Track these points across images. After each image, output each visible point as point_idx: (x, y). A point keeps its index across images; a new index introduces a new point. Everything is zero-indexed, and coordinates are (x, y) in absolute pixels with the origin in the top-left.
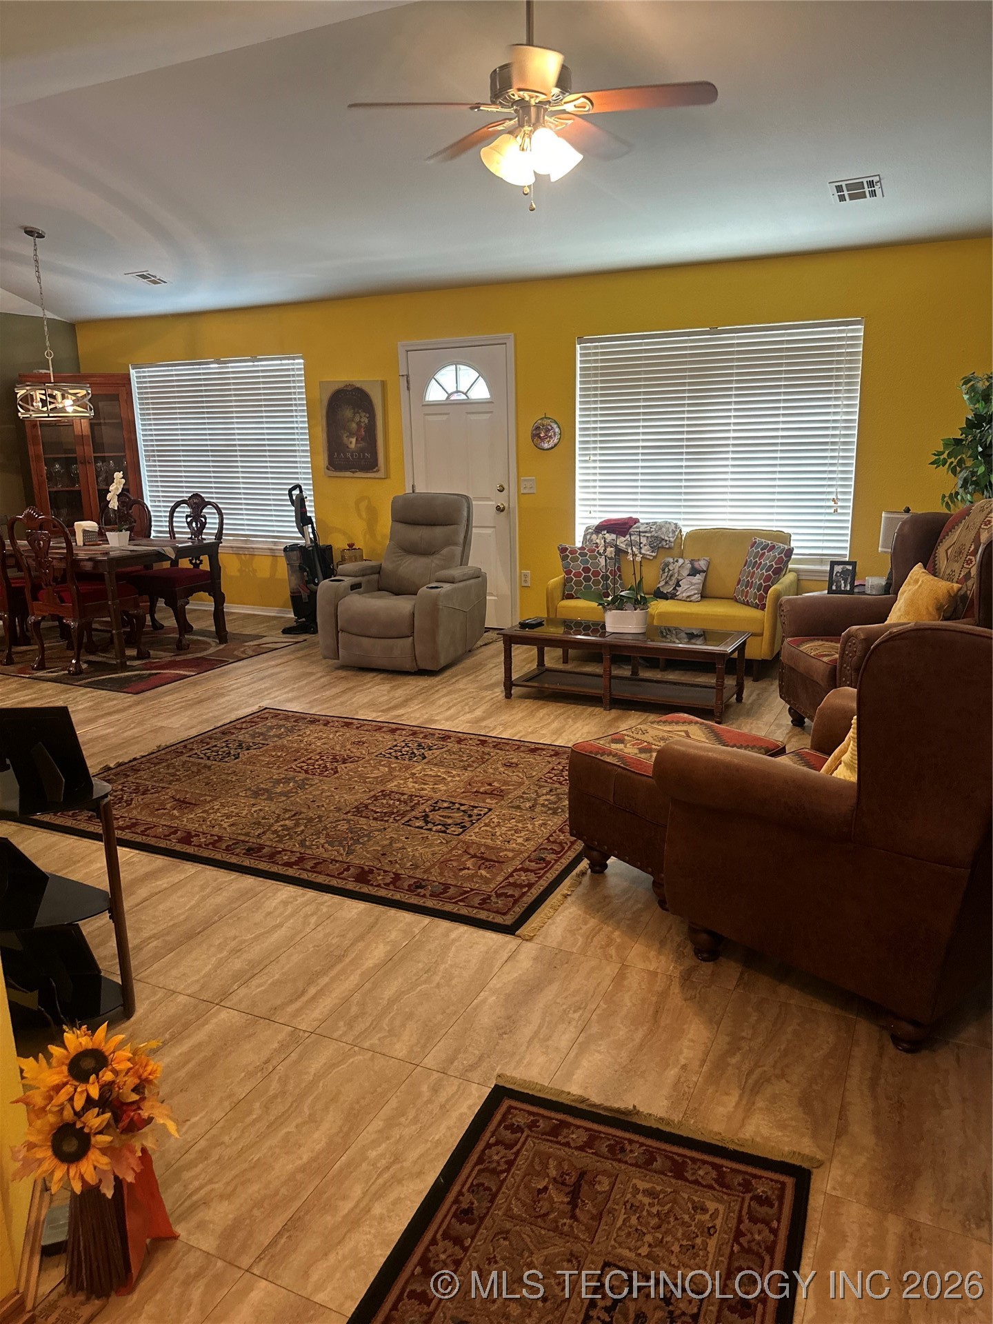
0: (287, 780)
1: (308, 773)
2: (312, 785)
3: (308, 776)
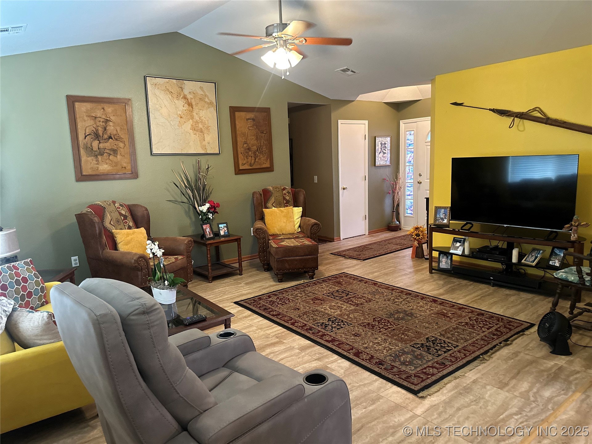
0: (398, 319)
1: (388, 320)
2: (386, 314)
3: (388, 319)
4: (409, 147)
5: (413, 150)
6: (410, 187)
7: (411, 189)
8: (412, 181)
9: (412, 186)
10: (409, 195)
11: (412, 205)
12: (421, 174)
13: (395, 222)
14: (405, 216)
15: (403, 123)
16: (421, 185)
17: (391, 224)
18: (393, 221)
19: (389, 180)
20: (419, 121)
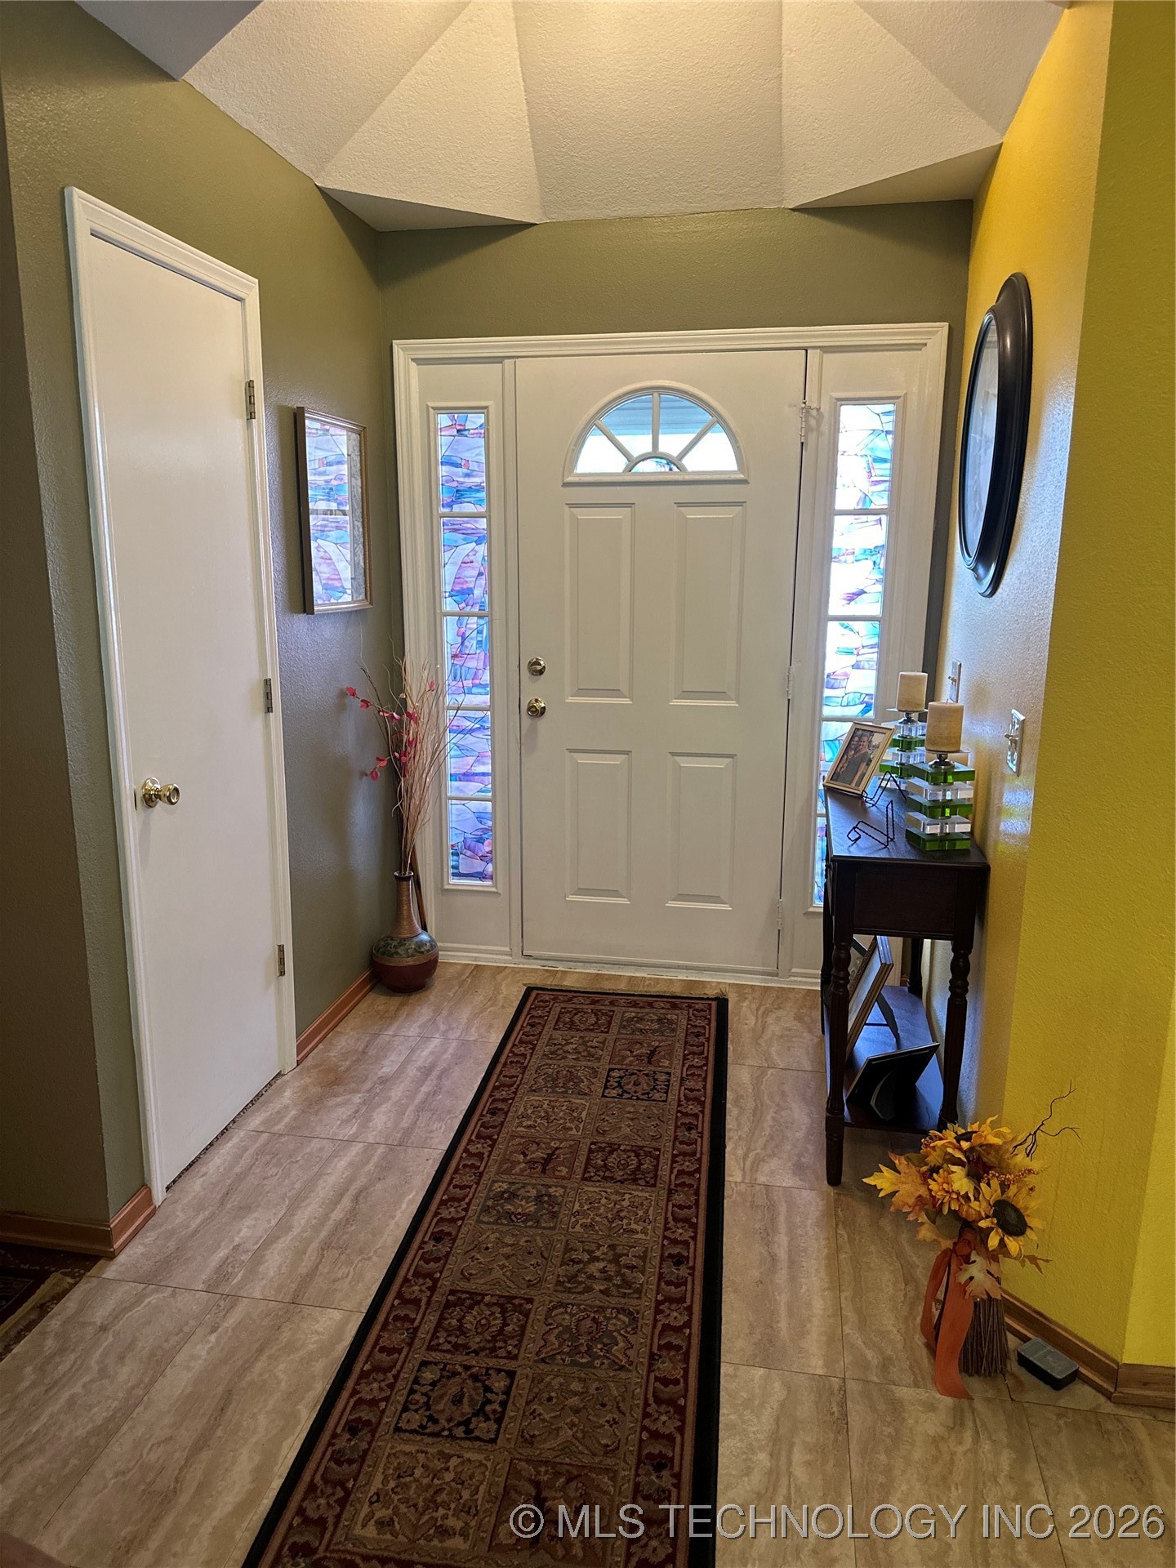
4: (456, 508)
5: (482, 524)
6: (471, 731)
7: (481, 743)
8: (485, 699)
9: (482, 728)
10: (467, 776)
11: (485, 831)
12: (540, 665)
13: (415, 940)
14: (446, 887)
15: (413, 357)
16: (542, 722)
17: (397, 953)
18: (403, 936)
19: (373, 700)
20: (518, 357)
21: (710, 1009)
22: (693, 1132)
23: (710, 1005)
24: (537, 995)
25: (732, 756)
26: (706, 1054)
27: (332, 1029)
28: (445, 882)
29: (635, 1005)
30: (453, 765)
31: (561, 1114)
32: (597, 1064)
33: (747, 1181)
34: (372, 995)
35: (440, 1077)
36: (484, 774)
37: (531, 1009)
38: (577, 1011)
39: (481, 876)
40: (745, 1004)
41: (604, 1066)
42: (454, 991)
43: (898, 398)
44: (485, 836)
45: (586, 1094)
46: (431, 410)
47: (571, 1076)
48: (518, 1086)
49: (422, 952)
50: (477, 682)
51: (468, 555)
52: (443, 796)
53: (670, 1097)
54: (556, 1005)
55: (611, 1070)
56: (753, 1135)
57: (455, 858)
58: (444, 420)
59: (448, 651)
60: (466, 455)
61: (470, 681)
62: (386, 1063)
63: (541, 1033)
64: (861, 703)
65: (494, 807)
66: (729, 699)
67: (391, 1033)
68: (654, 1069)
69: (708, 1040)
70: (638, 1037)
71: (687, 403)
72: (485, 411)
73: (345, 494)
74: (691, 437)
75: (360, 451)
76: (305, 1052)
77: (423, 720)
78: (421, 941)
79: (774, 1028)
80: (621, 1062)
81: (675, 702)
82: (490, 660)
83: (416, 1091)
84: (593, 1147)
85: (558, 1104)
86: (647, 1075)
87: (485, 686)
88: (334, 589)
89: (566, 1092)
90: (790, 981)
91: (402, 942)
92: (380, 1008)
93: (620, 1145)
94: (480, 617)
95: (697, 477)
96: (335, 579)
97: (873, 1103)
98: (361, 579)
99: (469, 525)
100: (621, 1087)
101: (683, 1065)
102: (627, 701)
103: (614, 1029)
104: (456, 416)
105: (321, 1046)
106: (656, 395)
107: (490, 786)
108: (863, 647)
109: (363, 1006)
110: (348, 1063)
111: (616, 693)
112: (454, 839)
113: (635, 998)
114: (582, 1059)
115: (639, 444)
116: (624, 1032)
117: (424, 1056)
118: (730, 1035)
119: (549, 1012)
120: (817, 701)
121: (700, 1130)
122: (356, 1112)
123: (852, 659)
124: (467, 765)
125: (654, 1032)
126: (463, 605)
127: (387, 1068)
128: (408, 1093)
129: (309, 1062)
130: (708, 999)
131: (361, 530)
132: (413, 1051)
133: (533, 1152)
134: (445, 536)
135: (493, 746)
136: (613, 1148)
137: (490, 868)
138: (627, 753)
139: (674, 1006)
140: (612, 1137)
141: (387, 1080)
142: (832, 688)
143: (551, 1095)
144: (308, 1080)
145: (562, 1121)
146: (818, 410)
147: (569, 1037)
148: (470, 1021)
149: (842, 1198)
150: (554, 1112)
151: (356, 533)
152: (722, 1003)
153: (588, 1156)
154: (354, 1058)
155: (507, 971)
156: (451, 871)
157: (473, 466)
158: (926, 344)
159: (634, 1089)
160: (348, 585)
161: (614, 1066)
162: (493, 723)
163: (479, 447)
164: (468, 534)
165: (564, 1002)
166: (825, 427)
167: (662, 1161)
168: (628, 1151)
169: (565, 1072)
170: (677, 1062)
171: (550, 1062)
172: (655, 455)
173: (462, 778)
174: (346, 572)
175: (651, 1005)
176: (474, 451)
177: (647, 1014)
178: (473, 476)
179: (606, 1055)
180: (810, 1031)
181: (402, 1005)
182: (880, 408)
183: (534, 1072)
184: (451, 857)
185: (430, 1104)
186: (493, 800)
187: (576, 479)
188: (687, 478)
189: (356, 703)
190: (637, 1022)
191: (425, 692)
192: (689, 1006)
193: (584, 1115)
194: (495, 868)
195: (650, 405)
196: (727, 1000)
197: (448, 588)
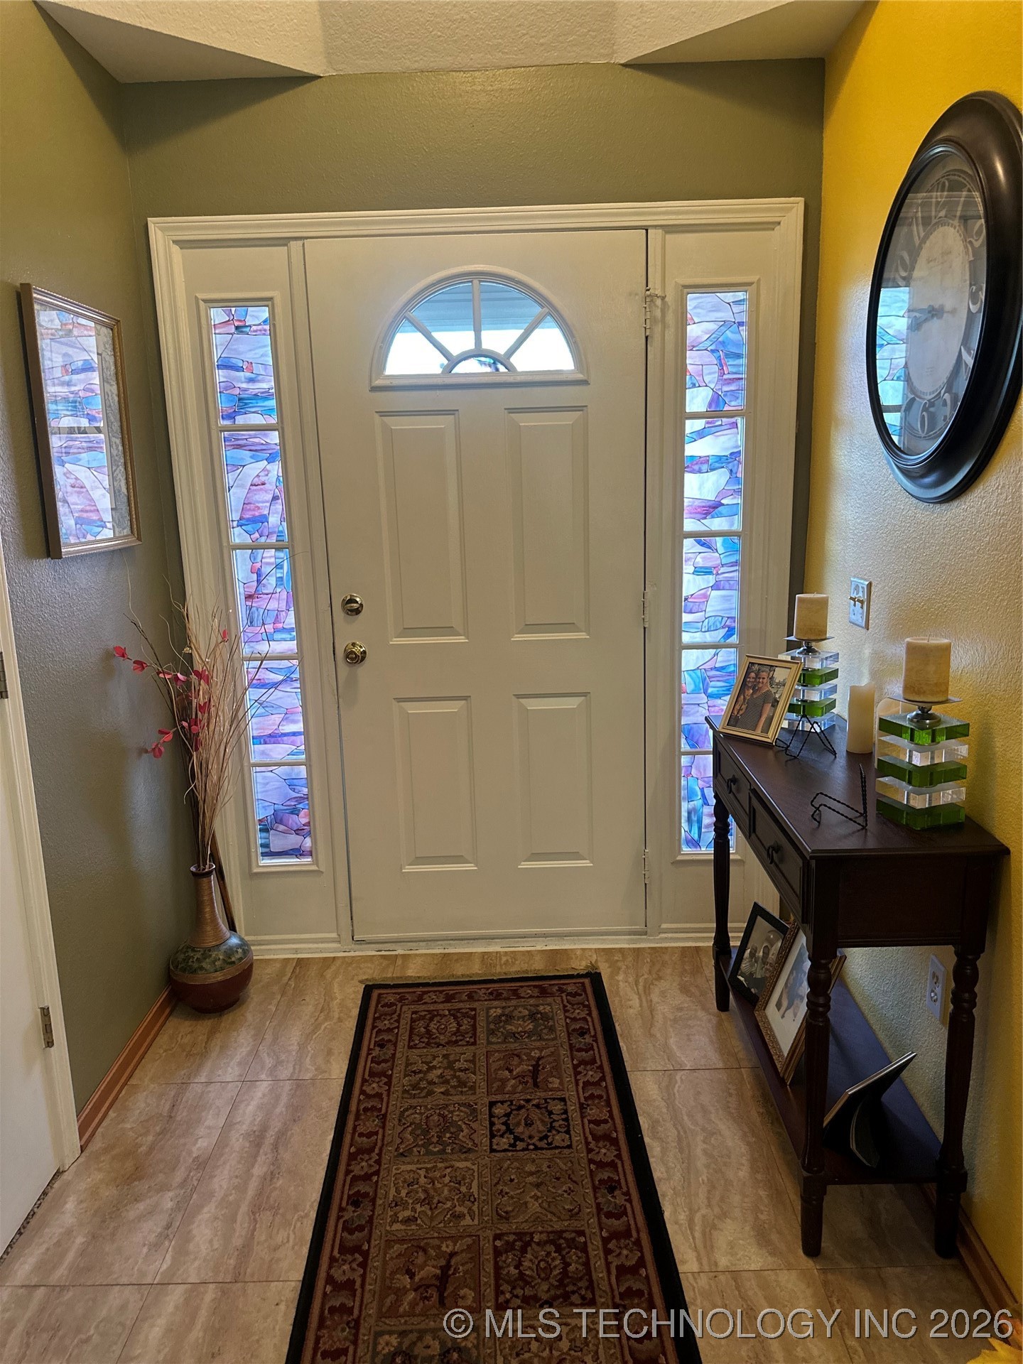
4: (240, 420)
6: (275, 685)
8: (290, 646)
9: (288, 680)
10: (274, 738)
11: (300, 800)
12: (357, 602)
13: (223, 948)
14: (256, 870)
15: (175, 238)
16: (362, 670)
17: (201, 968)
18: (206, 945)
19: (149, 659)
20: (307, 238)
21: (584, 990)
22: (617, 1193)
23: (583, 984)
24: (380, 995)
25: (585, 694)
26: (599, 1063)
27: (125, 1084)
28: (254, 864)
29: (497, 996)
30: (254, 727)
31: (446, 1192)
32: (472, 1098)
33: (706, 1268)
34: (173, 1022)
35: (275, 1147)
36: (294, 734)
37: (375, 1019)
38: (433, 1015)
39: (297, 852)
40: (620, 977)
41: (481, 1099)
42: (275, 1002)
43: (750, 284)
44: (300, 806)
45: (469, 1150)
46: (201, 303)
47: (447, 1124)
48: (381, 1150)
49: (234, 962)
50: (280, 626)
51: (258, 476)
52: (246, 764)
53: (575, 1139)
54: (405, 1008)
55: (492, 1104)
56: (689, 1183)
57: (264, 835)
58: (217, 315)
59: (240, 591)
60: (249, 356)
61: (271, 626)
62: (201, 1131)
63: (394, 1055)
64: (723, 628)
65: (309, 772)
66: (579, 630)
67: (203, 1079)
68: (543, 1094)
69: (595, 1038)
70: (512, 1046)
71: (516, 294)
72: (270, 303)
73: (97, 407)
74: (517, 333)
75: (114, 349)
76: (90, 1130)
77: (217, 678)
78: (231, 948)
79: (663, 1010)
80: (501, 1090)
81: (518, 638)
82: (295, 599)
83: (248, 1174)
84: (498, 1243)
85: (437, 1174)
86: (537, 1106)
87: (290, 630)
88: (90, 522)
89: (443, 1151)
90: (661, 939)
91: (207, 953)
92: (186, 1040)
93: (531, 1234)
94: (278, 549)
95: (529, 378)
96: (91, 511)
97: (853, 1146)
98: (124, 508)
99: (257, 440)
100: (512, 1132)
101: (577, 1084)
102: (462, 639)
103: (482, 1035)
104: (233, 309)
105: (112, 1114)
106: (476, 282)
107: (303, 747)
108: (723, 566)
109: (163, 1039)
110: (150, 1138)
111: (450, 630)
112: (261, 812)
113: (496, 986)
114: (452, 1091)
115: (458, 341)
116: (494, 1040)
117: (249, 1113)
118: (618, 1028)
119: (398, 1021)
120: (676, 628)
121: (625, 1189)
122: (168, 1227)
123: (711, 579)
124: (274, 724)
125: (530, 1034)
126: (257, 535)
127: (202, 1143)
128: (236, 1181)
129: (97, 1144)
130: (579, 976)
131: (120, 448)
132: (235, 1106)
133: (422, 1268)
134: (228, 454)
135: (304, 699)
136: (524, 1241)
137: (308, 843)
138: (465, 698)
139: (544, 992)
140: (519, 1222)
141: (206, 1163)
142: (691, 612)
143: (426, 1159)
144: (100, 1176)
145: (449, 1204)
146: (663, 298)
147: (430, 1058)
148: (302, 1047)
149: (830, 1277)
150: (435, 1190)
151: (114, 452)
152: (595, 978)
153: (496, 1263)
154: (158, 1129)
155: (338, 963)
156: (260, 850)
157: (258, 369)
158: (779, 223)
159: (527, 1133)
160: (108, 517)
161: (494, 1098)
162: (302, 673)
163: (265, 346)
164: (256, 451)
165: (414, 1002)
166: (670, 318)
167: (592, 1253)
168: (546, 1242)
169: (436, 1118)
170: (568, 1078)
171: (414, 1102)
172: (478, 353)
173: (267, 740)
174: (105, 502)
175: (515, 993)
176: (258, 351)
177: (516, 1007)
178: (259, 381)
179: (478, 1079)
180: (704, 1008)
181: (212, 1033)
182: (729, 297)
183: (396, 1122)
184: (259, 835)
185: (268, 1198)
186: (308, 763)
187: (387, 383)
188: (519, 379)
189: (127, 665)
190: (506, 1022)
191: (217, 645)
192: (561, 990)
193: (475, 1189)
194: (314, 842)
195: (469, 296)
196: (600, 973)
197: (236, 516)
